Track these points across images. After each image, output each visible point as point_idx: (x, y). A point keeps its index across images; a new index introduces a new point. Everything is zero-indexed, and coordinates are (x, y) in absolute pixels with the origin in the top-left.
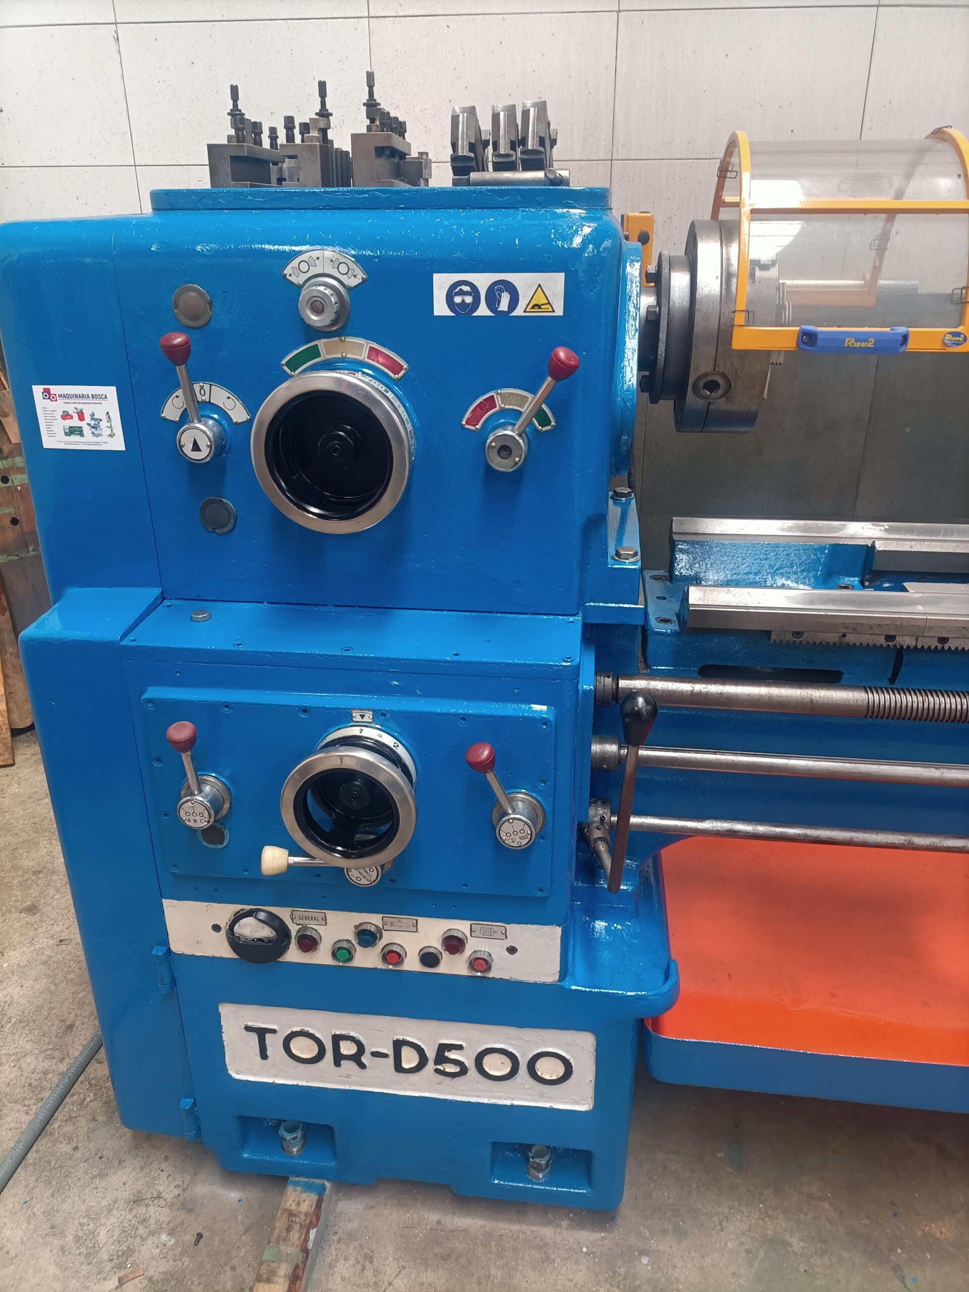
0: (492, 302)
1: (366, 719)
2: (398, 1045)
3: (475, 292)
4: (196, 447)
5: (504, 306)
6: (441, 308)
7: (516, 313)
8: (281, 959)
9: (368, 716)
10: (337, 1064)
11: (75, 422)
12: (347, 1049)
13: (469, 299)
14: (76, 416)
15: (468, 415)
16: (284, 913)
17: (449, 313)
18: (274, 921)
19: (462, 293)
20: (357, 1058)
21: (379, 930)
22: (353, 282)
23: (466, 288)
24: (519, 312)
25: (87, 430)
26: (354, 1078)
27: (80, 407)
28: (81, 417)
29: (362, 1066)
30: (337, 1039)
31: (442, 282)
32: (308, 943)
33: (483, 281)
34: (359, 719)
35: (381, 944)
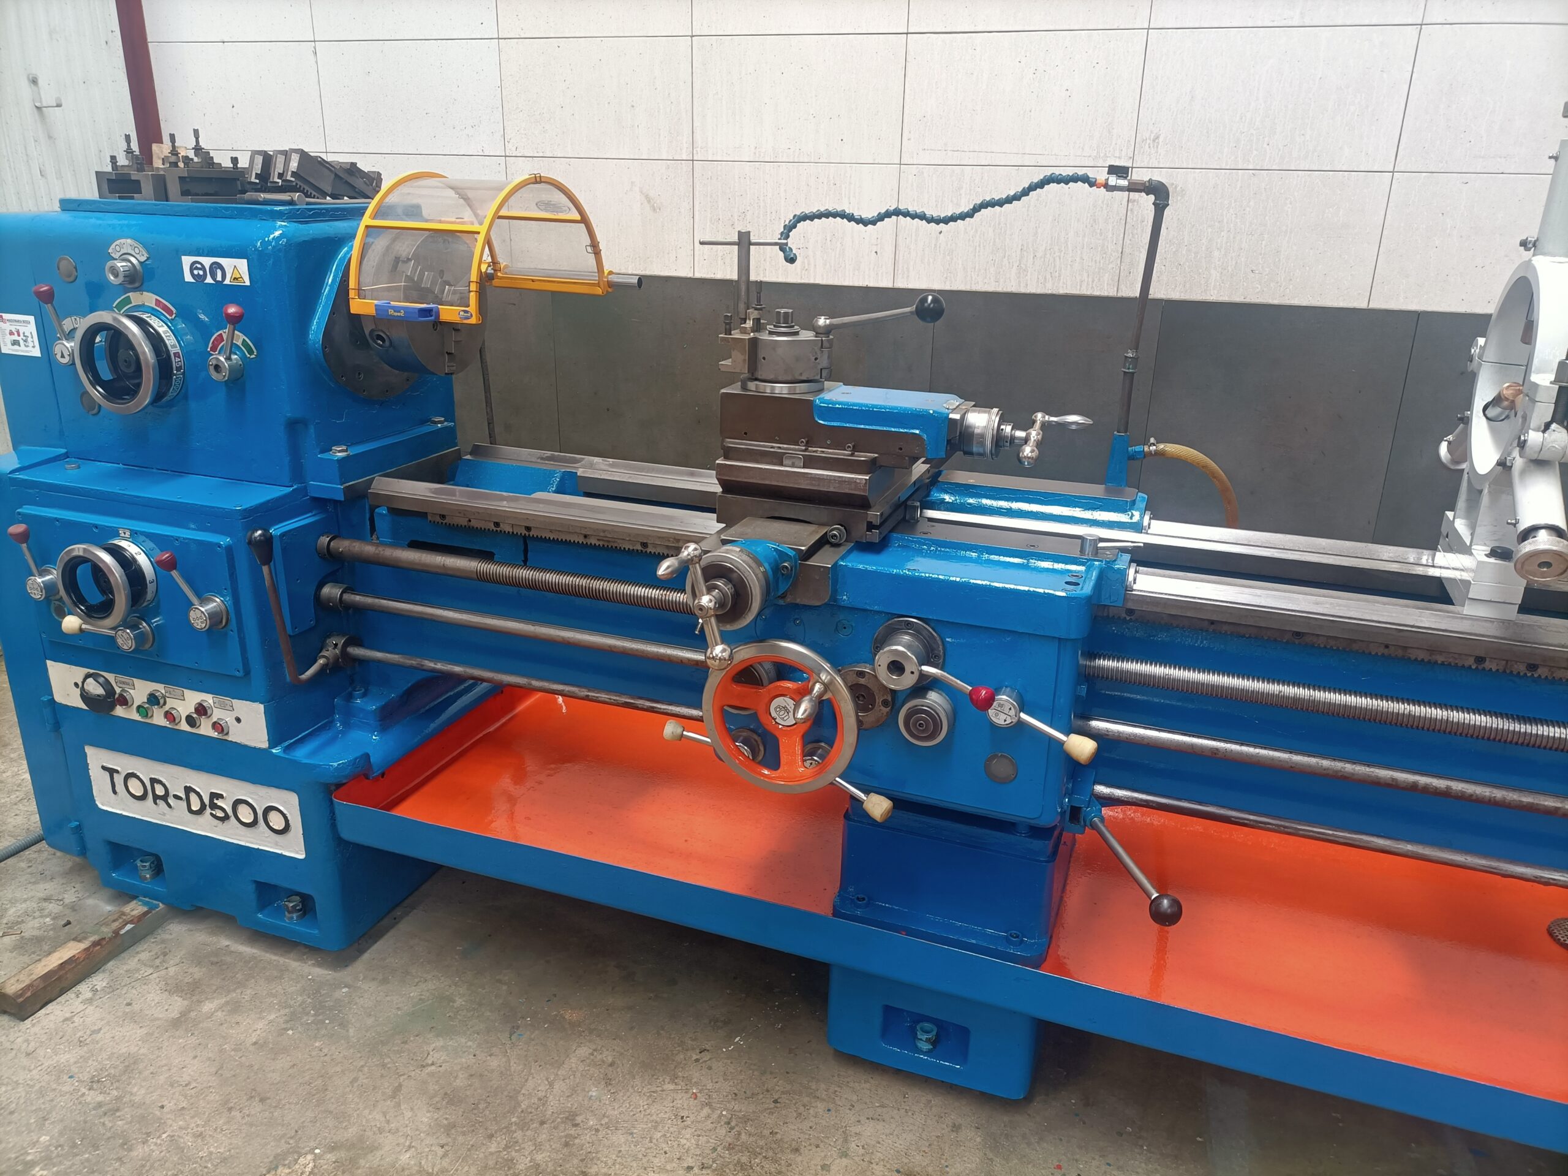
0: (213, 276)
1: (126, 536)
2: (188, 790)
3: (203, 268)
4: (63, 356)
5: (219, 278)
6: (188, 278)
7: (225, 283)
8: (112, 713)
9: (128, 534)
10: (156, 803)
11: (16, 337)
12: (160, 791)
13: (201, 273)
14: (16, 333)
15: (210, 345)
16: (110, 677)
17: (193, 281)
18: (107, 685)
19: (197, 268)
20: (165, 798)
21: (164, 697)
22: (143, 259)
23: (199, 266)
24: (227, 282)
25: (22, 342)
26: (168, 817)
27: (18, 327)
28: (19, 335)
29: (169, 806)
30: (153, 781)
31: (187, 261)
32: (124, 701)
33: (207, 261)
34: (123, 535)
35: (167, 708)
